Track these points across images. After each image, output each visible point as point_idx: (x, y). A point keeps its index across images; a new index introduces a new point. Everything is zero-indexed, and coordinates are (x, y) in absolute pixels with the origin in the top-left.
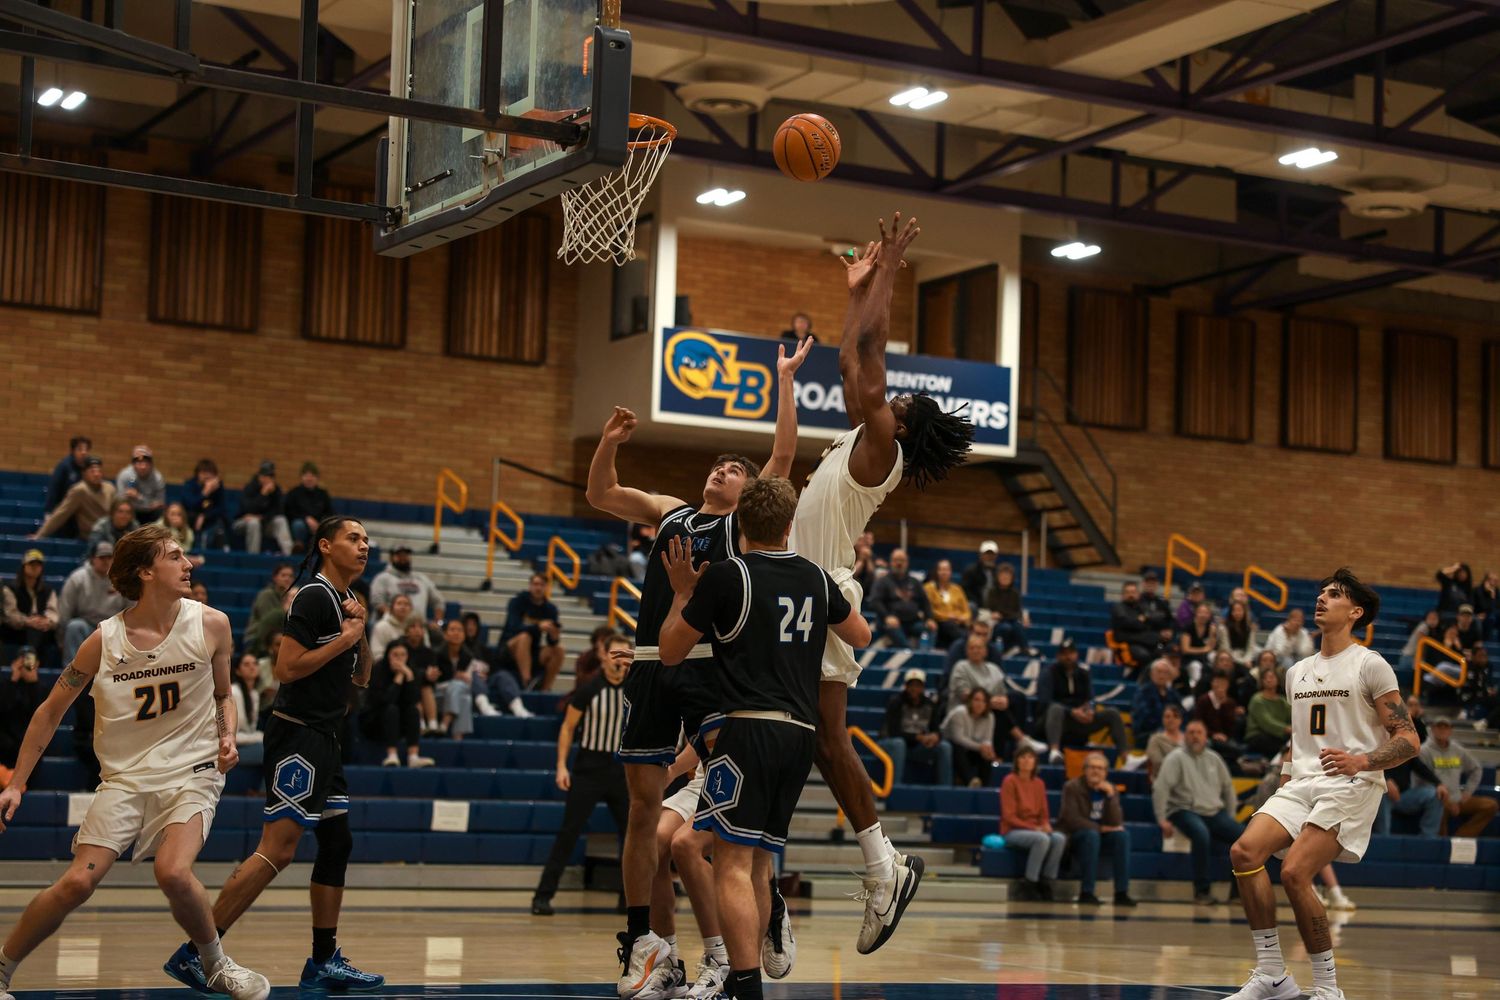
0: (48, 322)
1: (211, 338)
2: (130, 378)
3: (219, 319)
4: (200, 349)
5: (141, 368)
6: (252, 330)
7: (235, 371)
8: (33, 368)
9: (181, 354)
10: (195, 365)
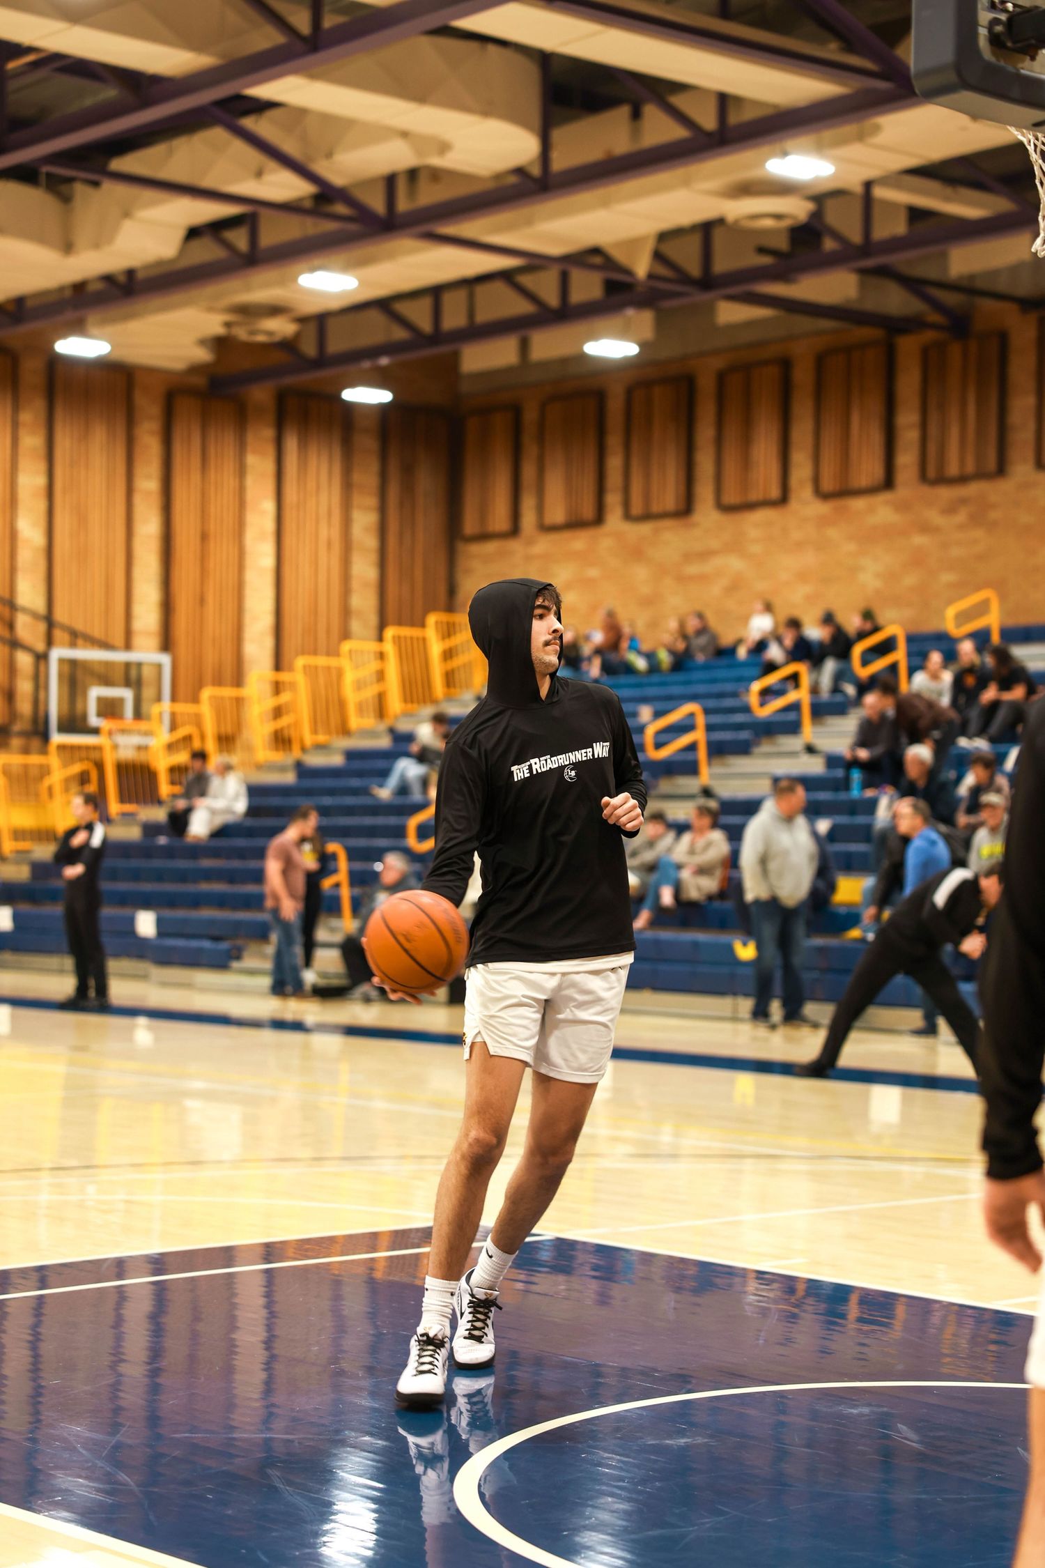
0: (859, 504)
1: (973, 489)
2: (919, 540)
3: (970, 467)
4: (963, 501)
5: (925, 528)
6: (1001, 470)
7: (994, 515)
8: (851, 547)
9: (950, 510)
10: (961, 517)
